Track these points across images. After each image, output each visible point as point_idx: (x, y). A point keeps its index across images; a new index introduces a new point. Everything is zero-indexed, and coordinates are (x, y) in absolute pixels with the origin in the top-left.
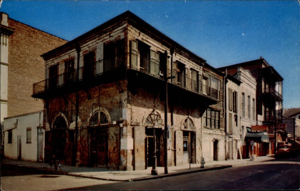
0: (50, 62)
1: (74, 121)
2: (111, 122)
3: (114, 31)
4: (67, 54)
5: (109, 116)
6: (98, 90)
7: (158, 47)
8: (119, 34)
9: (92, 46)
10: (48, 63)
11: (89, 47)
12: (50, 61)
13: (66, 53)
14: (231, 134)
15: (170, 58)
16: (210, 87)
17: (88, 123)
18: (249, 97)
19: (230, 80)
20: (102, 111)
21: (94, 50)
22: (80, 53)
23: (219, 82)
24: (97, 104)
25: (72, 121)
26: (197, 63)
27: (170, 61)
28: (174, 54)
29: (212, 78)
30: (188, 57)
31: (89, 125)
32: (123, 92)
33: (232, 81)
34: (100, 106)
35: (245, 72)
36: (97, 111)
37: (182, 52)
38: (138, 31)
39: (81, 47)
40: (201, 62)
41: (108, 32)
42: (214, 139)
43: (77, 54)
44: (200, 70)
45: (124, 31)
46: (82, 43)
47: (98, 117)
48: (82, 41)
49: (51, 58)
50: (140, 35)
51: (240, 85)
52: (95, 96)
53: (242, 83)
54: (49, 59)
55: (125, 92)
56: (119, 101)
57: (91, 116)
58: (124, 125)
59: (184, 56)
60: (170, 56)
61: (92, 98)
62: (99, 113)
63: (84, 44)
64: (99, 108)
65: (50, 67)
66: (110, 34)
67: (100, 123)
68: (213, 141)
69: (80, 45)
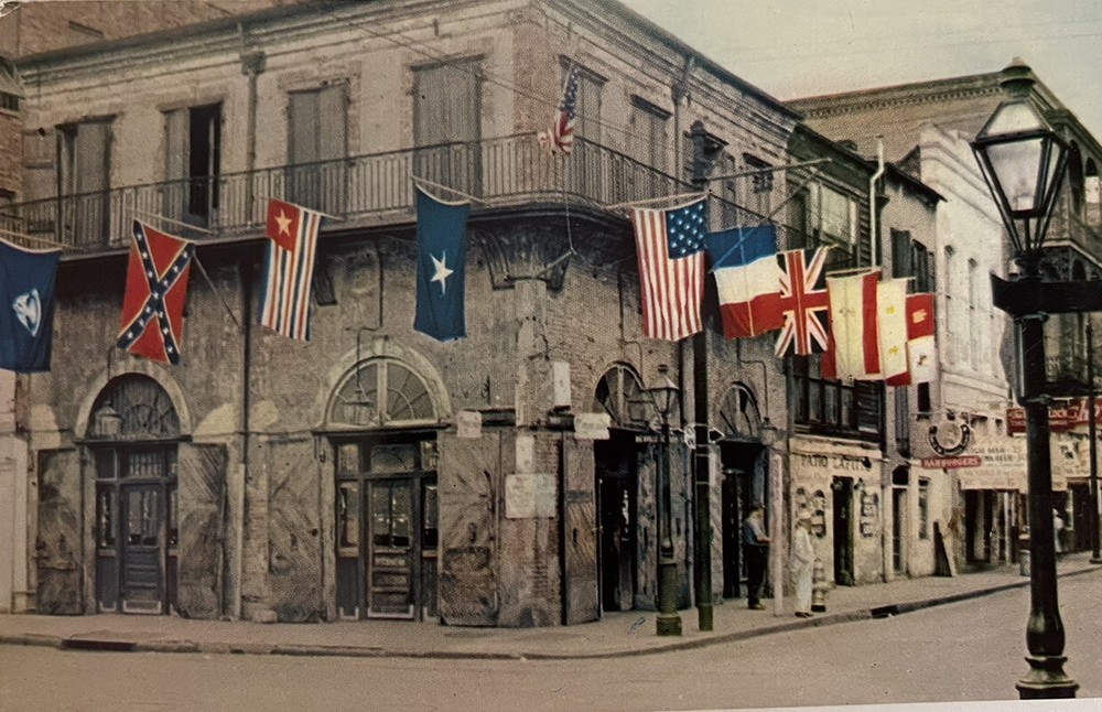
0: (63, 96)
1: (230, 400)
2: (449, 410)
3: (461, 15)
4: (180, 72)
5: (441, 386)
6: (378, 265)
7: (627, 77)
8: (488, 34)
9: (335, 57)
10: (43, 100)
11: (316, 59)
12: (58, 93)
13: (175, 67)
14: (906, 453)
15: (672, 119)
16: (816, 232)
17: (317, 415)
18: (972, 262)
19: (896, 189)
20: (397, 362)
21: (347, 79)
22: (261, 79)
23: (853, 205)
24: (371, 330)
25: (213, 403)
26: (765, 124)
27: (670, 130)
28: (684, 101)
29: (824, 189)
30: (734, 106)
31: (325, 423)
32: (512, 287)
33: (905, 194)
34: (386, 338)
35: (953, 141)
36: (373, 358)
37: (712, 86)
38: (566, 21)
39: (267, 50)
40: (783, 122)
41: (427, 11)
42: (836, 479)
43: (247, 79)
44: (776, 156)
45: (513, 23)
46: (277, 37)
47: (375, 391)
48: (278, 28)
49: (71, 79)
50: (569, 38)
51: (934, 209)
52: (359, 291)
53: (945, 200)
54: (56, 80)
55: (521, 287)
56: (491, 324)
57: (333, 383)
58: (521, 427)
59: (720, 103)
60: (672, 109)
61: (338, 296)
62: (379, 371)
63: (288, 40)
64: (384, 346)
65: (61, 121)
66: (435, 24)
67: (388, 417)
68: (832, 486)
69: (261, 44)
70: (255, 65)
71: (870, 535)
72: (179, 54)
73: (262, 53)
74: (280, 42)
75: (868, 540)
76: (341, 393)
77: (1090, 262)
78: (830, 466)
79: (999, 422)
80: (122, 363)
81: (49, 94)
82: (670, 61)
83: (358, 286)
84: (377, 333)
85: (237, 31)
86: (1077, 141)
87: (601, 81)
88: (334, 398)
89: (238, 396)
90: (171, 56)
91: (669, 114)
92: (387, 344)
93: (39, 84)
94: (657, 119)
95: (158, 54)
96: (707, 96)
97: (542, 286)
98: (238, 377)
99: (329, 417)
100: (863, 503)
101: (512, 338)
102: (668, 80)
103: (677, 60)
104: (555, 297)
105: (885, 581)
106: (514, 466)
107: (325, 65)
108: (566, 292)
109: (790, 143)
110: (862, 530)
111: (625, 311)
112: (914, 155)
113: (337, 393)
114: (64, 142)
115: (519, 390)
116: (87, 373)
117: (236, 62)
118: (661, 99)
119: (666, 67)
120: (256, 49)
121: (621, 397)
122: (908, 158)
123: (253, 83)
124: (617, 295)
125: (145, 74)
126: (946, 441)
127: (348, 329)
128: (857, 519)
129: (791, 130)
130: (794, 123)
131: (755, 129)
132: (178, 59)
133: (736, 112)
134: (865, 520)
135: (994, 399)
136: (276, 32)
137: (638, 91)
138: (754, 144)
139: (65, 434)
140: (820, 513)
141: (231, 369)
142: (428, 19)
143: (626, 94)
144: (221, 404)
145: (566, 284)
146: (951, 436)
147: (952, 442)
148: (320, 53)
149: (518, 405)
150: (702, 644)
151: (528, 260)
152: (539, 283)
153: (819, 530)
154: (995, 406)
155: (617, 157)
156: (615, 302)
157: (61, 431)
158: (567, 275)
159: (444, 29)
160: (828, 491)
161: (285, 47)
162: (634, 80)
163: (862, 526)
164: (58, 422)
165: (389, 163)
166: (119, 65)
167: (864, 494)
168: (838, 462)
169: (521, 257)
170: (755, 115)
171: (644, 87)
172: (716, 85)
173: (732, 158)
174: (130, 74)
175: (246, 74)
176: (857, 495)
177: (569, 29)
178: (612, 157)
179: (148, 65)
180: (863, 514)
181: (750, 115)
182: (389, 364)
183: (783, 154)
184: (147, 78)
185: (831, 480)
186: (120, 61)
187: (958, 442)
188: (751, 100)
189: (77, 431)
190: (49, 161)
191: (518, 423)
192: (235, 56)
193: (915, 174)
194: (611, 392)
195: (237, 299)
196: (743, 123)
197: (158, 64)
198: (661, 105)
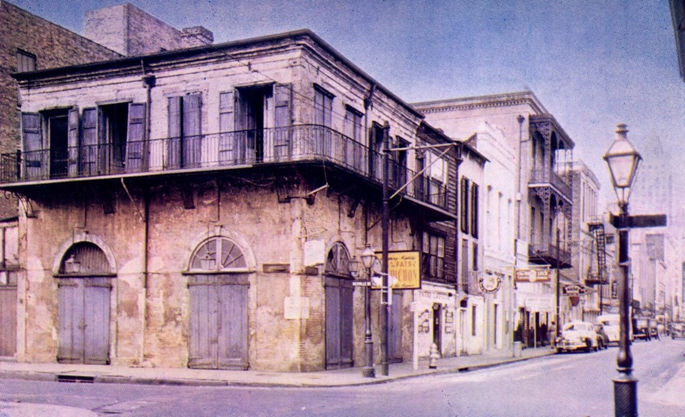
0: (43, 95)
1: (137, 256)
2: (255, 264)
3: (264, 61)
4: (108, 84)
5: (250, 251)
6: (217, 189)
7: (344, 95)
8: (277, 71)
9: (194, 80)
10: (31, 97)
11: (184, 81)
12: (39, 93)
13: (105, 82)
14: (467, 292)
15: (364, 117)
16: (428, 177)
17: (184, 265)
18: (500, 195)
19: (466, 156)
20: (227, 239)
21: (201, 92)
22: (153, 90)
23: (446, 163)
24: (213, 222)
25: (128, 258)
26: (407, 121)
27: (363, 123)
28: (370, 107)
29: (433, 155)
30: (393, 111)
31: (189, 269)
32: (289, 202)
33: (470, 158)
34: (222, 227)
35: (494, 131)
36: (215, 236)
37: (383, 99)
38: (316, 65)
39: (157, 75)
40: (415, 120)
41: (245, 57)
42: (435, 304)
43: (145, 90)
44: (411, 137)
45: (292, 66)
46: (162, 68)
47: (215, 253)
48: (163, 63)
49: (48, 86)
50: (318, 74)
51: (483, 166)
52: (206, 202)
53: (489, 161)
54: (38, 87)
55: (294, 202)
56: (277, 221)
57: (193, 248)
58: (293, 273)
59: (385, 109)
60: (363, 111)
61: (195, 204)
62: (217, 242)
63: (169, 70)
64: (220, 230)
65: (42, 108)
66: (249, 65)
67: (222, 266)
68: (433, 308)
69: (153, 72)
70: (151, 82)
71: (450, 332)
72: (108, 75)
73: (154, 76)
74: (164, 71)
75: (449, 335)
76: (197, 254)
77: (559, 195)
78: (432, 297)
79: (510, 277)
80: (78, 236)
81: (34, 94)
82: (364, 86)
83: (207, 199)
84: (217, 224)
85: (141, 64)
86: (555, 131)
87: (332, 97)
88: (193, 257)
89: (142, 254)
90: (104, 76)
91: (363, 114)
92: (222, 229)
93: (29, 88)
94: (357, 117)
95: (96, 75)
96: (380, 105)
97: (304, 202)
98: (142, 244)
99: (191, 267)
100: (446, 316)
101: (289, 227)
102: (362, 96)
103: (367, 86)
104: (310, 208)
105: (456, 356)
106: (289, 293)
107: (189, 84)
108: (315, 205)
109: (418, 130)
110: (446, 330)
111: (341, 215)
112: (474, 137)
113: (195, 254)
114: (43, 119)
115: (292, 255)
116: (59, 240)
117: (140, 81)
118: (359, 106)
119: (361, 89)
120: (151, 74)
121: (339, 259)
122: (470, 140)
123: (149, 91)
124: (337, 207)
125: (88, 85)
126: (488, 286)
127: (201, 221)
128: (443, 325)
129: (418, 124)
130: (420, 120)
131: (401, 123)
132: (107, 78)
133: (394, 114)
134: (448, 325)
135: (509, 265)
136: (161, 65)
137: (349, 102)
138: (401, 131)
139: (47, 272)
140: (427, 321)
141: (138, 241)
142: (246, 62)
143: (343, 104)
144: (133, 258)
145: (315, 201)
146: (491, 284)
147: (492, 287)
148: (185, 78)
149: (291, 262)
150: (384, 382)
151: (298, 188)
152: (303, 200)
153: (427, 329)
154: (509, 268)
155: (345, 138)
156: (337, 211)
157: (45, 270)
158: (316, 197)
159: (254, 67)
160: (431, 310)
161: (166, 73)
162: (347, 97)
163: (446, 327)
164: (43, 265)
165: (228, 138)
166: (74, 80)
167: (447, 312)
168: (436, 295)
169: (294, 187)
170: (403, 115)
171: (352, 100)
172: (385, 99)
173: (391, 138)
174: (80, 85)
175: (145, 87)
176: (443, 312)
177: (318, 69)
178: (342, 137)
179: (90, 80)
180: (446, 322)
181: (400, 116)
182: (223, 240)
183: (414, 136)
184: (90, 87)
185: (432, 305)
186: (75, 77)
187: (495, 286)
188: (401, 107)
189: (53, 270)
190: (36, 129)
191: (291, 271)
192: (140, 78)
193: (474, 147)
194: (335, 256)
195: (141, 205)
196: (397, 120)
197: (96, 80)
198: (360, 110)
